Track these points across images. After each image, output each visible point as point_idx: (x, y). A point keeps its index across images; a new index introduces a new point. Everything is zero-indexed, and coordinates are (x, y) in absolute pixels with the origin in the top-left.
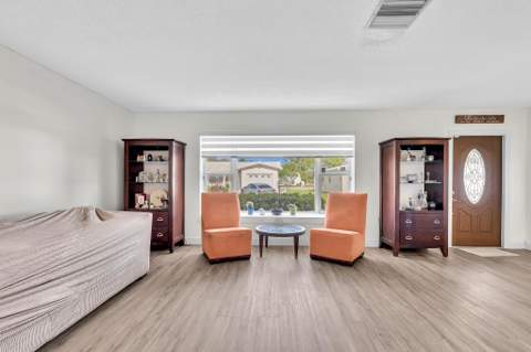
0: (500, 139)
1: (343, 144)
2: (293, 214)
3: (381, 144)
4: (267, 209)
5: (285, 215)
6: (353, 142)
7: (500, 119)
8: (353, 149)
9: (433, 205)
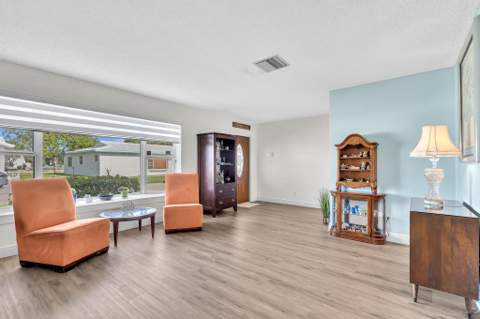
0: (248, 139)
1: (172, 132)
2: (125, 196)
3: (199, 135)
4: (94, 195)
5: (117, 198)
6: (179, 131)
7: (248, 127)
8: (179, 137)
9: (229, 179)
